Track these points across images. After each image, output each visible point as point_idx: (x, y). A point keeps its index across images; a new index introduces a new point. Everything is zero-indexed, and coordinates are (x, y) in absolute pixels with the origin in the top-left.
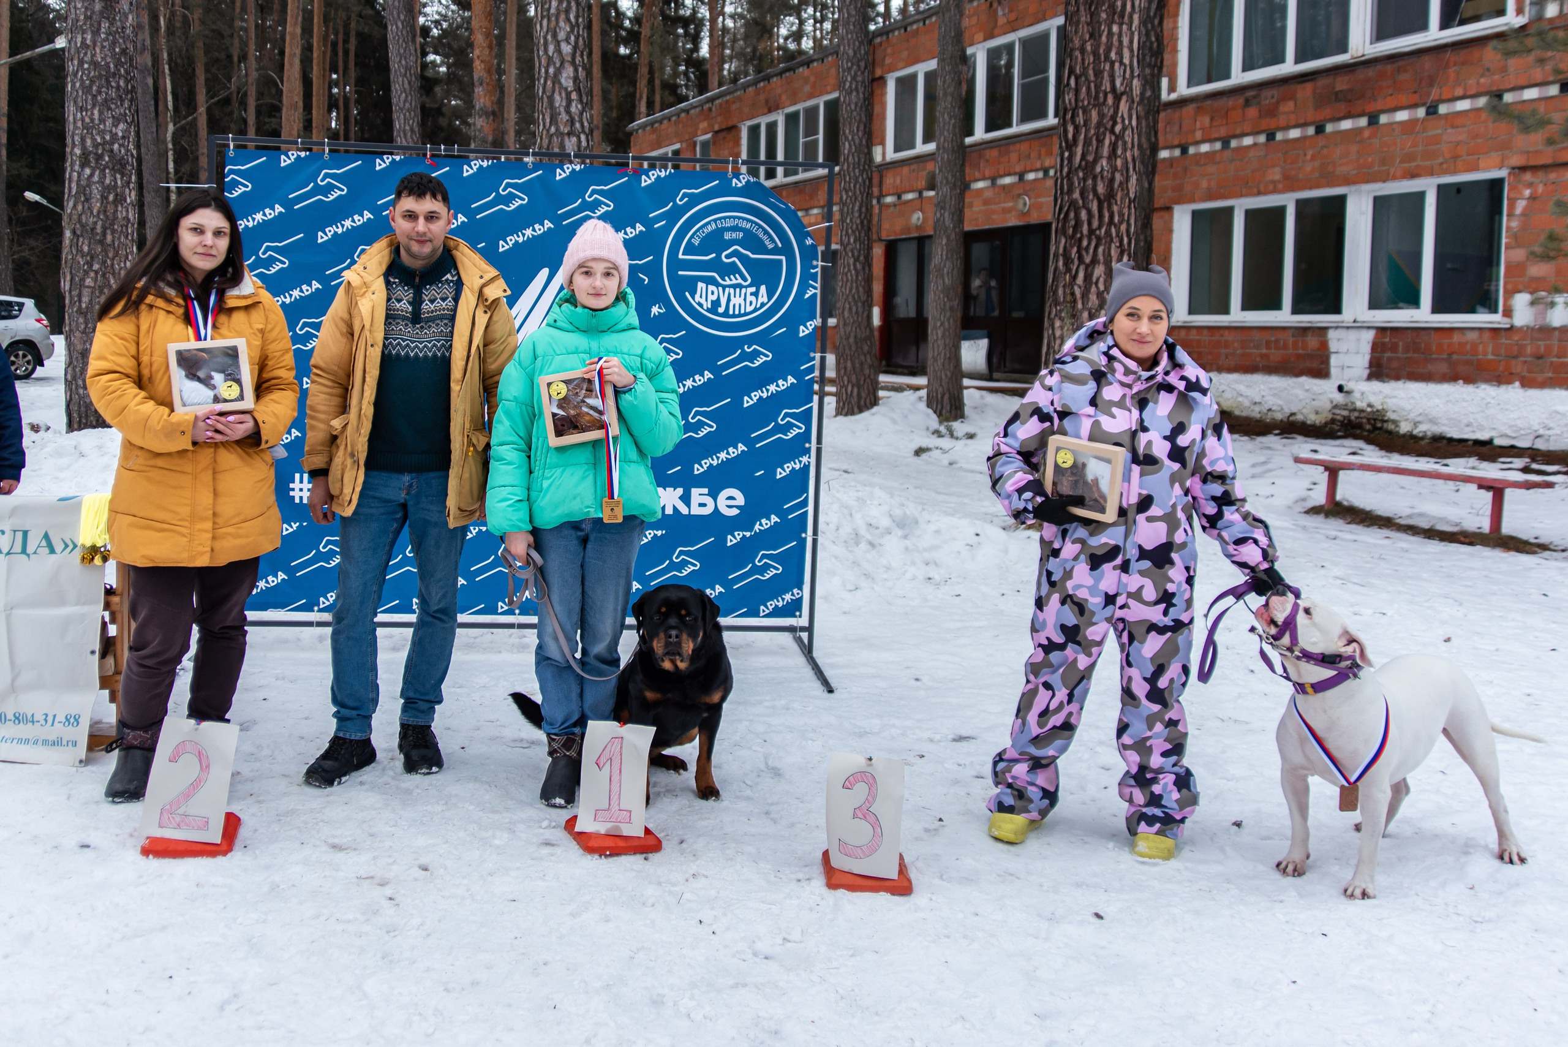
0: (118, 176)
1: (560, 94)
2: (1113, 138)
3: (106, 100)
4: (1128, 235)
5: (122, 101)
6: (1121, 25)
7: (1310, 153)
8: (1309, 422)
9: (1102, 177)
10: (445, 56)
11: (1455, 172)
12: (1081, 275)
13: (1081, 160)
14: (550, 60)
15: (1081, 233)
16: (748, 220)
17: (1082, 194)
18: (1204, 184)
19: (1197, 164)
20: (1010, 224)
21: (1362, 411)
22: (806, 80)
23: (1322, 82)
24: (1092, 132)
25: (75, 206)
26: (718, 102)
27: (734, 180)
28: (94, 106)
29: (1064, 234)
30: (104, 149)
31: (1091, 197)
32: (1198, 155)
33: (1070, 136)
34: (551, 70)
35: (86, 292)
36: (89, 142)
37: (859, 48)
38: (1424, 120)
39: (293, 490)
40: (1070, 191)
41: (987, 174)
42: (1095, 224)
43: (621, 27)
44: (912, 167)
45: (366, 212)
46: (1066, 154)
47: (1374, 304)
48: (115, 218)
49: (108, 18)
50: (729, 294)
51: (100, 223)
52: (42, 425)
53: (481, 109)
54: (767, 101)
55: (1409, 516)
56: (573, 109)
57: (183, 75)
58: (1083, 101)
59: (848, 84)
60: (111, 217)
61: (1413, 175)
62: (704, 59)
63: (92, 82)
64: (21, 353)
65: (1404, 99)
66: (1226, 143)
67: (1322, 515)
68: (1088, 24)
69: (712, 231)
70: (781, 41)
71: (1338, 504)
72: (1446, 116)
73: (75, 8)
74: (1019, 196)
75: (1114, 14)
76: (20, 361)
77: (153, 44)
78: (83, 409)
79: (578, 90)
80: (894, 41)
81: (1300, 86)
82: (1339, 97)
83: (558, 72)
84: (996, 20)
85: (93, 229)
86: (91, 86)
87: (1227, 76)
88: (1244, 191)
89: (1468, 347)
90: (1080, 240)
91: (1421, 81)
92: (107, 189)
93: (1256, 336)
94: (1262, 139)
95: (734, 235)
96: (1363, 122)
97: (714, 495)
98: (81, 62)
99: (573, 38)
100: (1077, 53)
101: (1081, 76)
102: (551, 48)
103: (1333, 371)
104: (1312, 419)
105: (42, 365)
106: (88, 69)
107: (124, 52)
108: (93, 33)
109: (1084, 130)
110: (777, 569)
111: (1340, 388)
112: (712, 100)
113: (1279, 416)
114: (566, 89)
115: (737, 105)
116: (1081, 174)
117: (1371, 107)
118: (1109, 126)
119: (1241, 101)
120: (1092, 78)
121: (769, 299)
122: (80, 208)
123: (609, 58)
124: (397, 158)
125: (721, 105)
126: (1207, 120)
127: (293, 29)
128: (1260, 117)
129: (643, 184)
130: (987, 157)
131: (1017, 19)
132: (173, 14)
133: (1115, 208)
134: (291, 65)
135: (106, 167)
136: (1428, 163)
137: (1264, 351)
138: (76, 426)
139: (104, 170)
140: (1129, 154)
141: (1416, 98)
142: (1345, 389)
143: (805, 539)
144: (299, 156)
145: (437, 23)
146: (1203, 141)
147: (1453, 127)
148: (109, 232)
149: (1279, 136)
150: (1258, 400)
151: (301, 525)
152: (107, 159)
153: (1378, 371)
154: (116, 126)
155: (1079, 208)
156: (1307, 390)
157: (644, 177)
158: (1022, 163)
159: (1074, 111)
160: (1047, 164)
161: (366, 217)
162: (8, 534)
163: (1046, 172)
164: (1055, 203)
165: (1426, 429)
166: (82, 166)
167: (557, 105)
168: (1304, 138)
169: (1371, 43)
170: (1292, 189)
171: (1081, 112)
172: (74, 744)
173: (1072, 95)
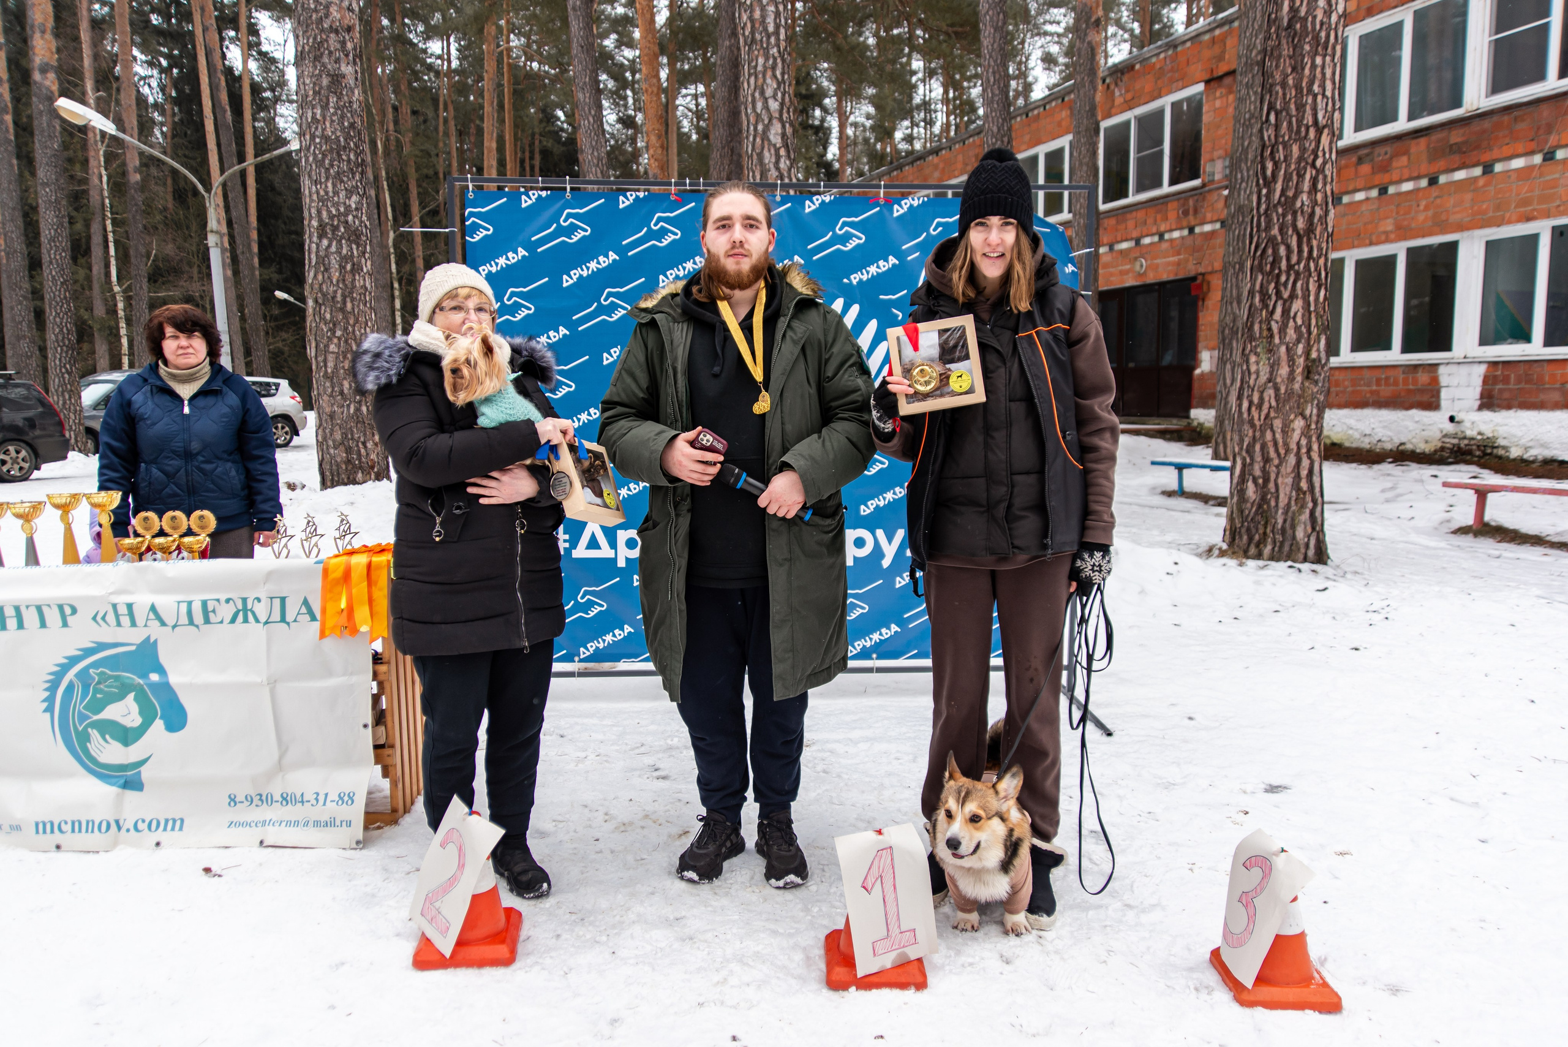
0: (354, 246)
1: (769, 150)
2: (1314, 172)
3: (338, 173)
4: (1326, 270)
5: (353, 174)
6: (1324, 56)
7: (1423, 203)
8: (1418, 451)
9: (1302, 212)
12: (1279, 310)
13: (1281, 196)
14: (758, 117)
15: (1280, 268)
17: (1281, 230)
20: (1127, 285)
21: (1473, 439)
22: (936, 167)
23: (1436, 137)
24: (1293, 167)
25: (315, 276)
28: (327, 179)
29: (1261, 269)
30: (339, 221)
31: (1290, 232)
33: (1269, 172)
34: (760, 127)
35: (331, 358)
36: (325, 214)
37: (1003, 125)
38: (1541, 166)
40: (1268, 228)
41: (1105, 241)
42: (1294, 259)
45: (611, 253)
46: (1264, 191)
47: (1484, 341)
48: (354, 287)
49: (335, 93)
51: (340, 292)
52: (297, 483)
55: (1557, 534)
56: (782, 165)
57: (399, 189)
58: (1283, 136)
60: (349, 285)
61: (1529, 219)
62: (832, 162)
63: (324, 156)
64: (280, 425)
65: (1521, 149)
66: (1338, 200)
67: (1471, 535)
68: (1290, 57)
71: (1487, 525)
72: (1564, 161)
73: (304, 83)
74: (1136, 259)
75: (1318, 46)
76: (280, 432)
77: (373, 164)
78: (334, 467)
79: (786, 146)
81: (1414, 142)
82: (1454, 149)
83: (767, 128)
84: (1113, 101)
85: (334, 298)
86: (323, 160)
87: (1339, 136)
88: (1356, 243)
90: (1278, 276)
91: (1538, 129)
92: (344, 259)
93: (1367, 374)
94: (1374, 193)
96: (1478, 171)
99: (779, 95)
100: (1278, 88)
101: (1281, 111)
102: (759, 105)
103: (1444, 403)
104: (1422, 447)
105: (298, 435)
106: (320, 143)
107: (352, 125)
108: (322, 107)
109: (1284, 165)
111: (1452, 419)
113: (1388, 446)
114: (775, 145)
116: (1280, 210)
117: (1487, 157)
118: (1310, 160)
119: (1354, 159)
120: (1294, 112)
122: (320, 277)
124: (641, 195)
128: (1373, 173)
129: (896, 214)
131: (1133, 98)
132: (388, 139)
133: (1315, 243)
135: (342, 238)
136: (1544, 206)
137: (1374, 388)
138: (329, 484)
139: (340, 241)
140: (1328, 188)
141: (1533, 145)
142: (1456, 419)
144: (540, 196)
148: (348, 300)
149: (1392, 190)
150: (1368, 432)
152: (342, 230)
153: (1489, 401)
154: (350, 198)
155: (1278, 244)
156: (1417, 422)
157: (896, 207)
158: (1139, 229)
159: (1273, 147)
160: (1162, 228)
161: (611, 259)
162: (265, 602)
163: (1161, 236)
164: (1251, 243)
165: (1537, 453)
166: (320, 237)
167: (767, 161)
168: (1416, 191)
169: (1487, 97)
170: (1405, 238)
171: (1281, 148)
172: (349, 824)
173: (1271, 131)
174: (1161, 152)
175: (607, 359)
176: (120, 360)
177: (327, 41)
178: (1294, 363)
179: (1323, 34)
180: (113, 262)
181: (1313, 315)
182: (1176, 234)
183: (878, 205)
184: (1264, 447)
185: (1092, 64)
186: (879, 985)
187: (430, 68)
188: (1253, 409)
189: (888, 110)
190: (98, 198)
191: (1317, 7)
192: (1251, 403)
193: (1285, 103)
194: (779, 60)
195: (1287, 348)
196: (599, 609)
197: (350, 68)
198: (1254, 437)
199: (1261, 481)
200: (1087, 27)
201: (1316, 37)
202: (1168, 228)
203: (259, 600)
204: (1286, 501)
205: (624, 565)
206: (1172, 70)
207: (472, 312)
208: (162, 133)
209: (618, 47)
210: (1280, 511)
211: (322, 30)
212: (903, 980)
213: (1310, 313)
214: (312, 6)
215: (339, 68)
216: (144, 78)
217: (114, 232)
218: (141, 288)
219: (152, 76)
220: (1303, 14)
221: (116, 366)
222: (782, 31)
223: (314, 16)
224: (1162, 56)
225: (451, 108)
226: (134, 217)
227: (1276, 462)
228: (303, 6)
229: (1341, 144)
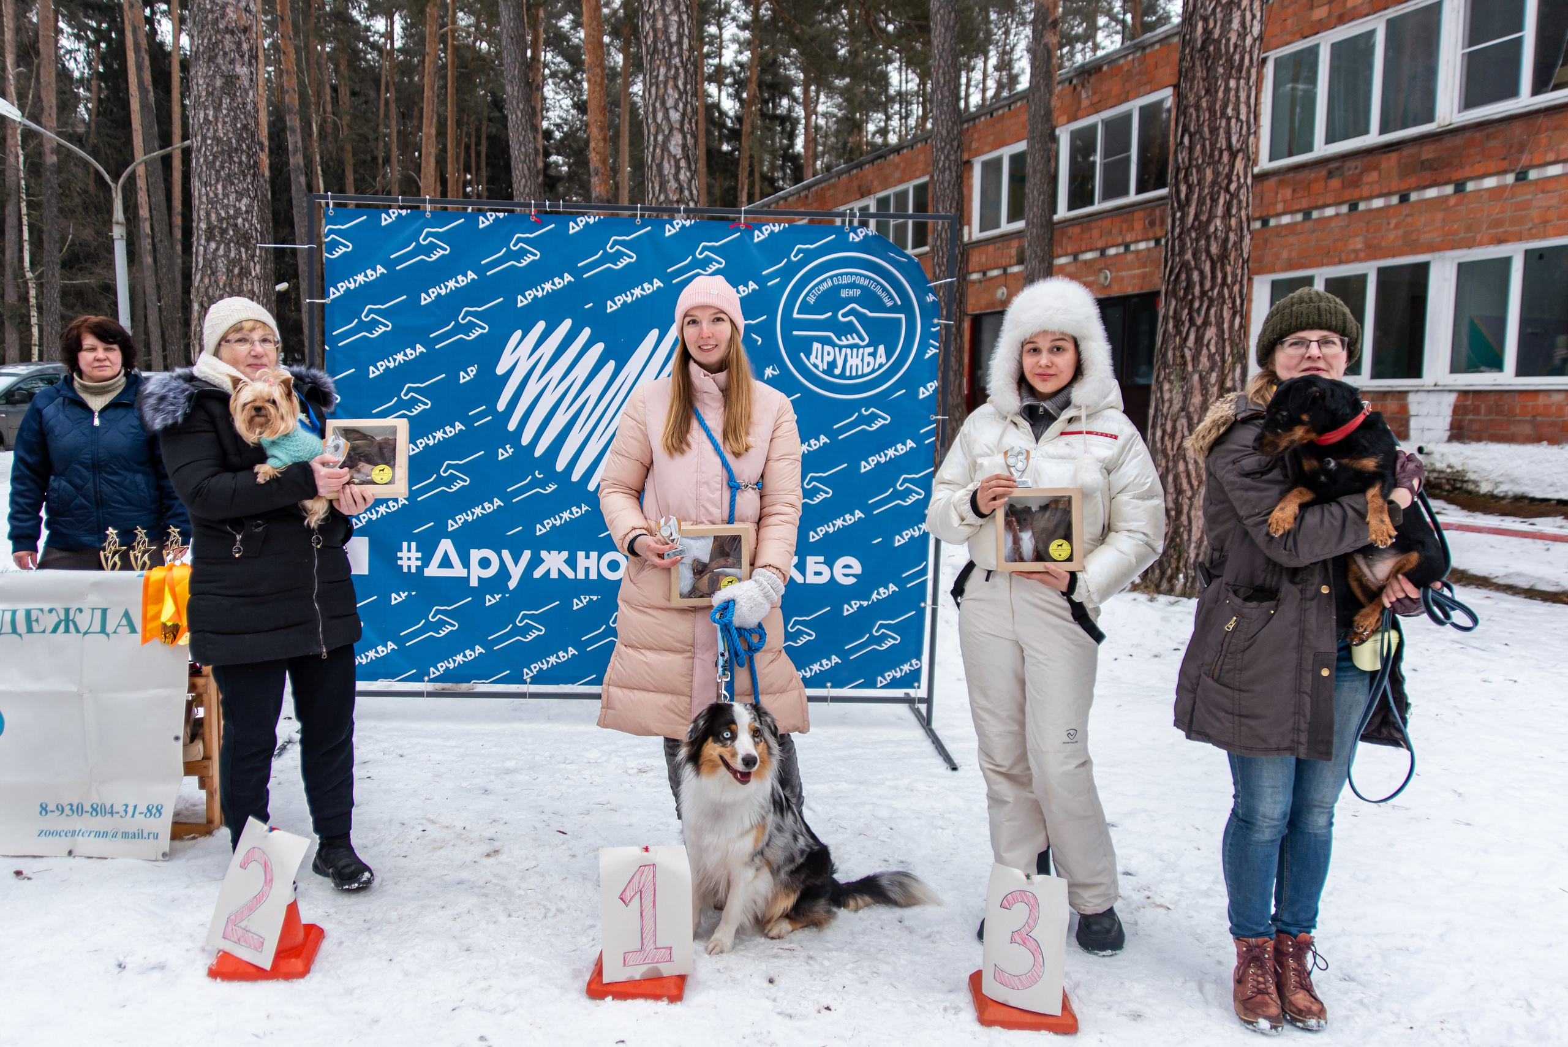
0: (243, 250)
1: (669, 161)
2: (1228, 197)
3: (229, 175)
5: (245, 176)
6: (1238, 79)
7: (1393, 222)
9: (1216, 237)
10: (568, 156)
11: (1544, 237)
12: (1192, 337)
13: (1194, 220)
14: (659, 127)
15: (1193, 294)
16: (866, 277)
17: (1194, 255)
18: (1285, 255)
19: (1278, 235)
21: (1442, 472)
22: (897, 166)
23: (1407, 152)
24: (1206, 191)
25: (202, 280)
26: (813, 189)
27: (852, 235)
28: (217, 181)
29: (1175, 295)
30: (228, 223)
31: (1203, 257)
32: (1278, 226)
33: (1183, 196)
34: (660, 138)
36: (213, 217)
37: (952, 128)
38: (1513, 186)
39: (401, 558)
40: (1182, 252)
41: (1069, 251)
42: (1208, 285)
43: (724, 125)
44: (998, 245)
45: (469, 272)
46: (1178, 215)
47: (1455, 369)
49: (229, 94)
50: (846, 355)
53: (597, 197)
54: (860, 187)
55: (1507, 576)
56: (682, 177)
57: (334, 175)
58: (1197, 159)
59: (941, 163)
61: (1500, 241)
62: (799, 155)
63: (215, 157)
65: (1493, 166)
66: (1307, 215)
68: (1204, 80)
69: (829, 289)
70: (869, 137)
72: (1537, 182)
74: (1100, 270)
75: (1232, 68)
77: (305, 148)
79: (687, 157)
80: (981, 126)
81: (1384, 157)
82: (1425, 165)
83: (667, 139)
84: (1080, 103)
86: (214, 162)
87: (1309, 148)
88: (1325, 260)
89: (1554, 409)
90: (1192, 302)
91: (1511, 147)
92: (232, 263)
94: (1344, 209)
95: (851, 293)
96: (1449, 189)
97: (830, 563)
98: (204, 138)
99: (681, 105)
100: (1192, 110)
101: (1195, 134)
102: (660, 116)
103: (1413, 433)
106: (211, 145)
107: (245, 127)
108: (214, 108)
109: (1197, 189)
110: (895, 639)
111: (1421, 450)
112: (808, 187)
114: (675, 157)
115: (832, 191)
116: (1193, 235)
117: (1458, 175)
118: (1224, 184)
119: (1324, 173)
120: (1207, 135)
121: (888, 359)
122: (207, 281)
123: (713, 155)
124: (501, 215)
125: (817, 192)
126: (1288, 193)
127: (429, 130)
128: (1343, 187)
129: (756, 240)
130: (1070, 234)
131: (1100, 101)
132: (324, 121)
133: (1229, 269)
134: (427, 163)
135: (230, 241)
136: (1516, 229)
139: (229, 244)
140: (1243, 213)
141: (1505, 164)
142: (1425, 451)
143: (924, 609)
144: (400, 214)
145: (558, 126)
146: (1284, 213)
147: (1543, 192)
149: (1362, 206)
151: (410, 594)
152: (231, 233)
153: (1459, 432)
154: (240, 201)
155: (1191, 269)
157: (757, 232)
158: (1104, 239)
159: (1187, 170)
160: (1128, 239)
161: (469, 278)
162: (87, 613)
163: (1127, 247)
164: (1165, 267)
165: (1507, 488)
166: (208, 240)
167: (666, 173)
168: (1387, 208)
169: (1459, 112)
170: (1374, 258)
171: (1194, 171)
172: (156, 836)
173: (1185, 154)
174: (1127, 160)
175: (464, 378)
176: (30, 350)
177: (222, 42)
178: (1207, 392)
179: (1237, 57)
180: (26, 246)
181: (1227, 343)
182: (1142, 246)
183: (738, 230)
184: (1176, 478)
185: (1048, 67)
186: (634, 996)
187: (374, 46)
188: (1166, 438)
189: (856, 103)
190: (14, 178)
191: (1231, 29)
192: (1164, 432)
193: (1199, 126)
194: (681, 70)
195: (1200, 376)
196: (451, 628)
197: (245, 69)
198: (1167, 467)
199: (1173, 513)
200: (1044, 29)
201: (1230, 60)
202: (1134, 239)
203: (81, 610)
204: (1199, 535)
205: (476, 585)
206: (1140, 73)
207: (257, 343)
208: (87, 109)
209: (574, 28)
210: (1193, 545)
211: (218, 31)
212: (658, 992)
213: (1224, 341)
214: (208, 7)
215: (234, 69)
216: (70, 52)
217: (28, 215)
218: (53, 275)
219: (79, 50)
220: (1216, 36)
221: (25, 358)
222: (686, 41)
223: (210, 17)
224: (1130, 57)
225: (392, 89)
226: (49, 201)
227: (1189, 494)
228: (199, 6)
229: (1256, 170)
